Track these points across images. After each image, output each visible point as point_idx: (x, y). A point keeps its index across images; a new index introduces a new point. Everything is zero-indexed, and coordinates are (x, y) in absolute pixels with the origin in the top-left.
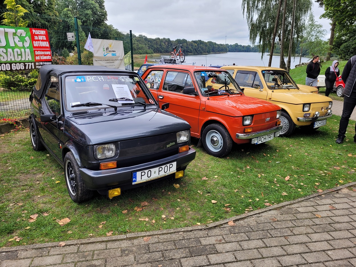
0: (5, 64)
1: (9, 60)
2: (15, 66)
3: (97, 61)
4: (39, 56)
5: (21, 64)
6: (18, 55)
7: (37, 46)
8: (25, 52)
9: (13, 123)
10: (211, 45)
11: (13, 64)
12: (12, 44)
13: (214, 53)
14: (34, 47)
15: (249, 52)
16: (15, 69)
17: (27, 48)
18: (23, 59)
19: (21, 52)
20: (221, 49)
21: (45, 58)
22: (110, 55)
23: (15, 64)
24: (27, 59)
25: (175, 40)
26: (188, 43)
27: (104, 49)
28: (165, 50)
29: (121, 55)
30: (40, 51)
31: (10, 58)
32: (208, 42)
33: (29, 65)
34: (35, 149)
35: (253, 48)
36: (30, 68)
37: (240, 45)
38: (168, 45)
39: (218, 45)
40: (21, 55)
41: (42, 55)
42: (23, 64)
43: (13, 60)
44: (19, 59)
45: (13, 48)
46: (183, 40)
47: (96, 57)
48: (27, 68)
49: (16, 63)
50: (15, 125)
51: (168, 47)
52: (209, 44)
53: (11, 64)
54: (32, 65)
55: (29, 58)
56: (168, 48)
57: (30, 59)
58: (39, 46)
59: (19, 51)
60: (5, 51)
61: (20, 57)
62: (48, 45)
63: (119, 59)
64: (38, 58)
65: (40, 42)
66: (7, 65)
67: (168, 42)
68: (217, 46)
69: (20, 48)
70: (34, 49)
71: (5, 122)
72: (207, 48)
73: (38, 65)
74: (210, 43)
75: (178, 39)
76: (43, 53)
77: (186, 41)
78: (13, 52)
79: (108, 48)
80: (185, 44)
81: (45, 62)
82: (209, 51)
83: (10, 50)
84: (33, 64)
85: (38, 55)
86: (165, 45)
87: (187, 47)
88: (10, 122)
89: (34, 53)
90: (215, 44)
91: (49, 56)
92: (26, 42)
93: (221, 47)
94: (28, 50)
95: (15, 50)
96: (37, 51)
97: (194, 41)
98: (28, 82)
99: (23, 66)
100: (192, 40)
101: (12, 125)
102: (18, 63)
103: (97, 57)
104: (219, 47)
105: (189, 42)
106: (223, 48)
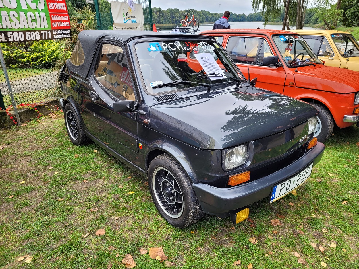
0: (18, 32)
1: (22, 27)
2: (29, 36)
3: (117, 29)
4: (56, 22)
5: (36, 32)
6: (32, 20)
7: (53, 9)
8: (40, 16)
9: (34, 108)
10: (205, 14)
11: (27, 33)
12: (24, 6)
13: (208, 23)
14: (50, 11)
15: (244, 21)
16: (30, 39)
17: (42, 11)
18: (38, 26)
19: (35, 17)
20: (215, 18)
21: (62, 24)
22: (129, 22)
23: (29, 33)
24: (42, 26)
25: (166, 10)
26: (180, 13)
27: (124, 14)
28: (157, 20)
29: (140, 22)
30: (57, 16)
31: (24, 25)
32: (201, 11)
33: (45, 33)
34: (75, 144)
35: (248, 17)
36: (47, 38)
37: (235, 14)
38: (159, 15)
39: (212, 14)
40: (35, 20)
41: (59, 21)
42: (39, 33)
43: (27, 27)
44: (34, 26)
45: (25, 11)
46: (175, 9)
47: (116, 23)
48: (43, 38)
49: (30, 31)
50: (36, 111)
51: (159, 17)
52: (202, 14)
53: (24, 32)
54: (48, 34)
55: (45, 24)
56: (159, 19)
57: (46, 26)
58: (55, 9)
59: (33, 15)
60: (16, 15)
61: (34, 23)
62: (65, 8)
63: (139, 26)
64: (54, 25)
65: (56, 3)
66: (20, 33)
67: (159, 12)
68: (210, 16)
69: (33, 11)
70: (50, 13)
71: (24, 108)
72: (201, 18)
73: (55, 34)
74: (204, 12)
75: (169, 9)
76: (60, 18)
77: (178, 10)
78: (26, 16)
79: (128, 13)
80: (177, 14)
81: (63, 30)
82: (203, 21)
83: (22, 14)
84: (49, 32)
85: (54, 21)
86: (156, 16)
87: (179, 17)
88: (31, 108)
89: (50, 18)
90: (209, 13)
91: (66, 22)
92: (40, 3)
93: (216, 16)
94: (43, 14)
95: (29, 13)
96: (54, 15)
97: (187, 10)
98: (30, 57)
99: (39, 36)
100: (184, 10)
101: (33, 110)
102: (32, 31)
103: (118, 24)
104: (213, 16)
105: (181, 11)
106: (217, 17)
